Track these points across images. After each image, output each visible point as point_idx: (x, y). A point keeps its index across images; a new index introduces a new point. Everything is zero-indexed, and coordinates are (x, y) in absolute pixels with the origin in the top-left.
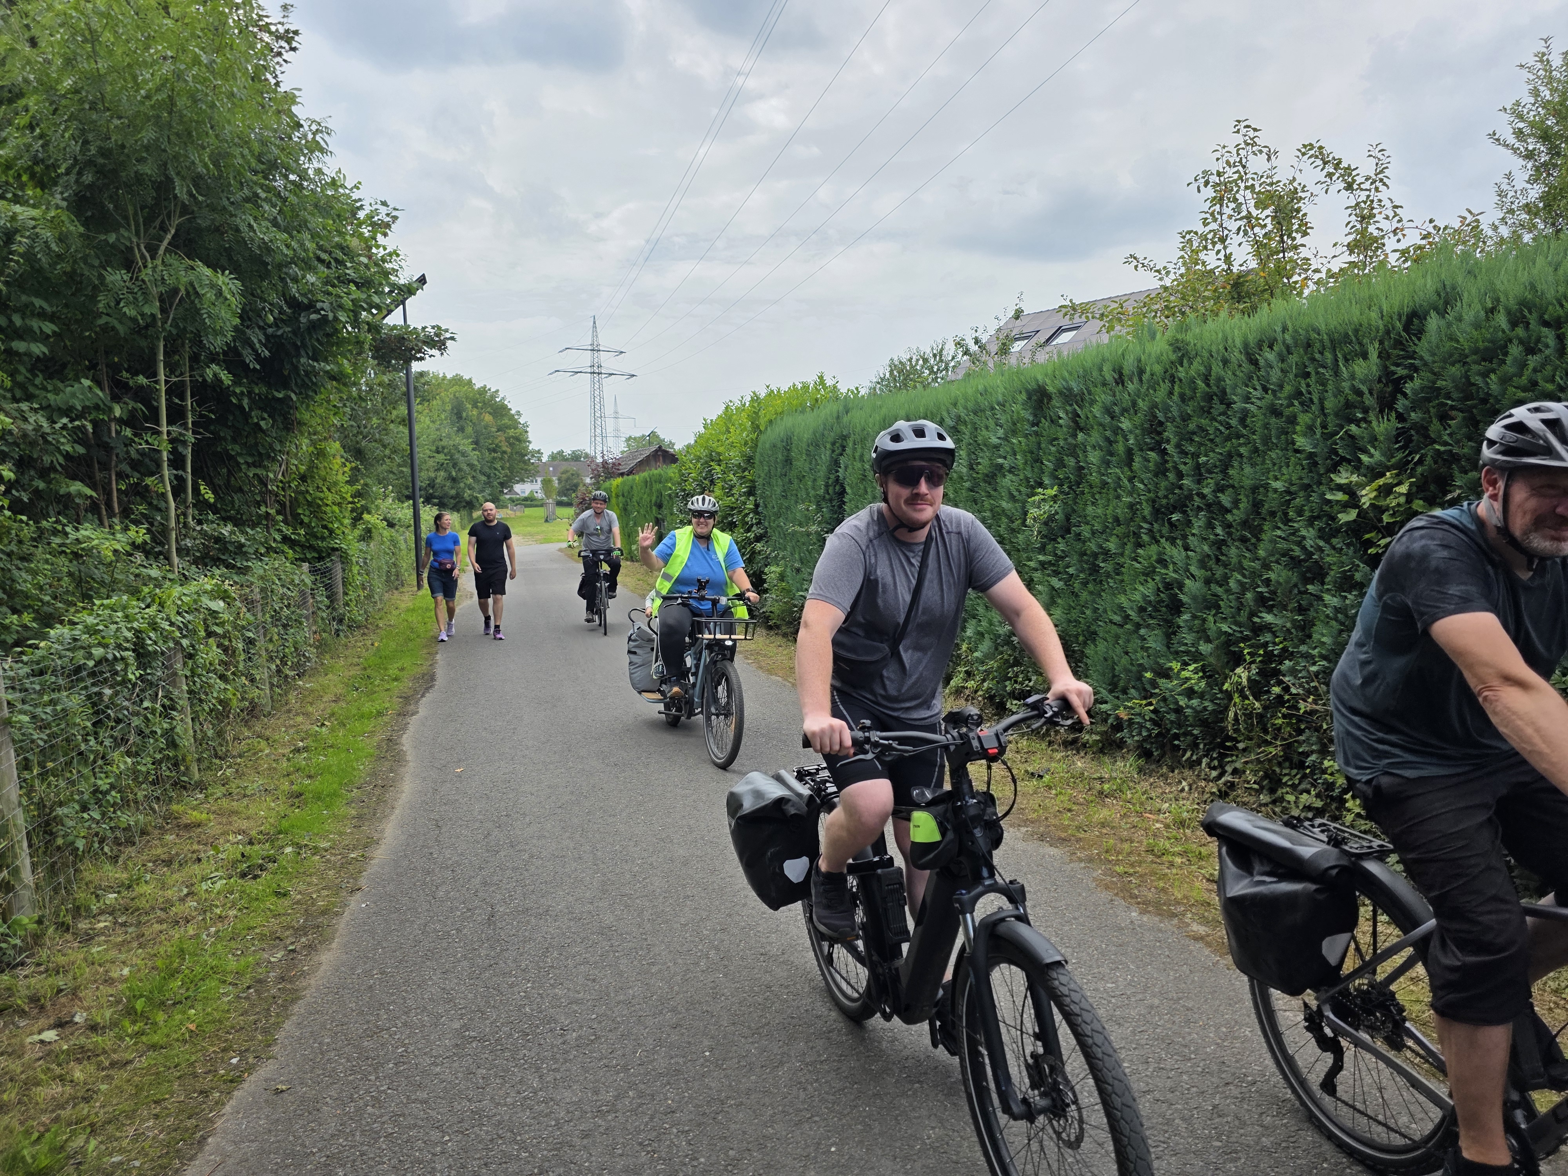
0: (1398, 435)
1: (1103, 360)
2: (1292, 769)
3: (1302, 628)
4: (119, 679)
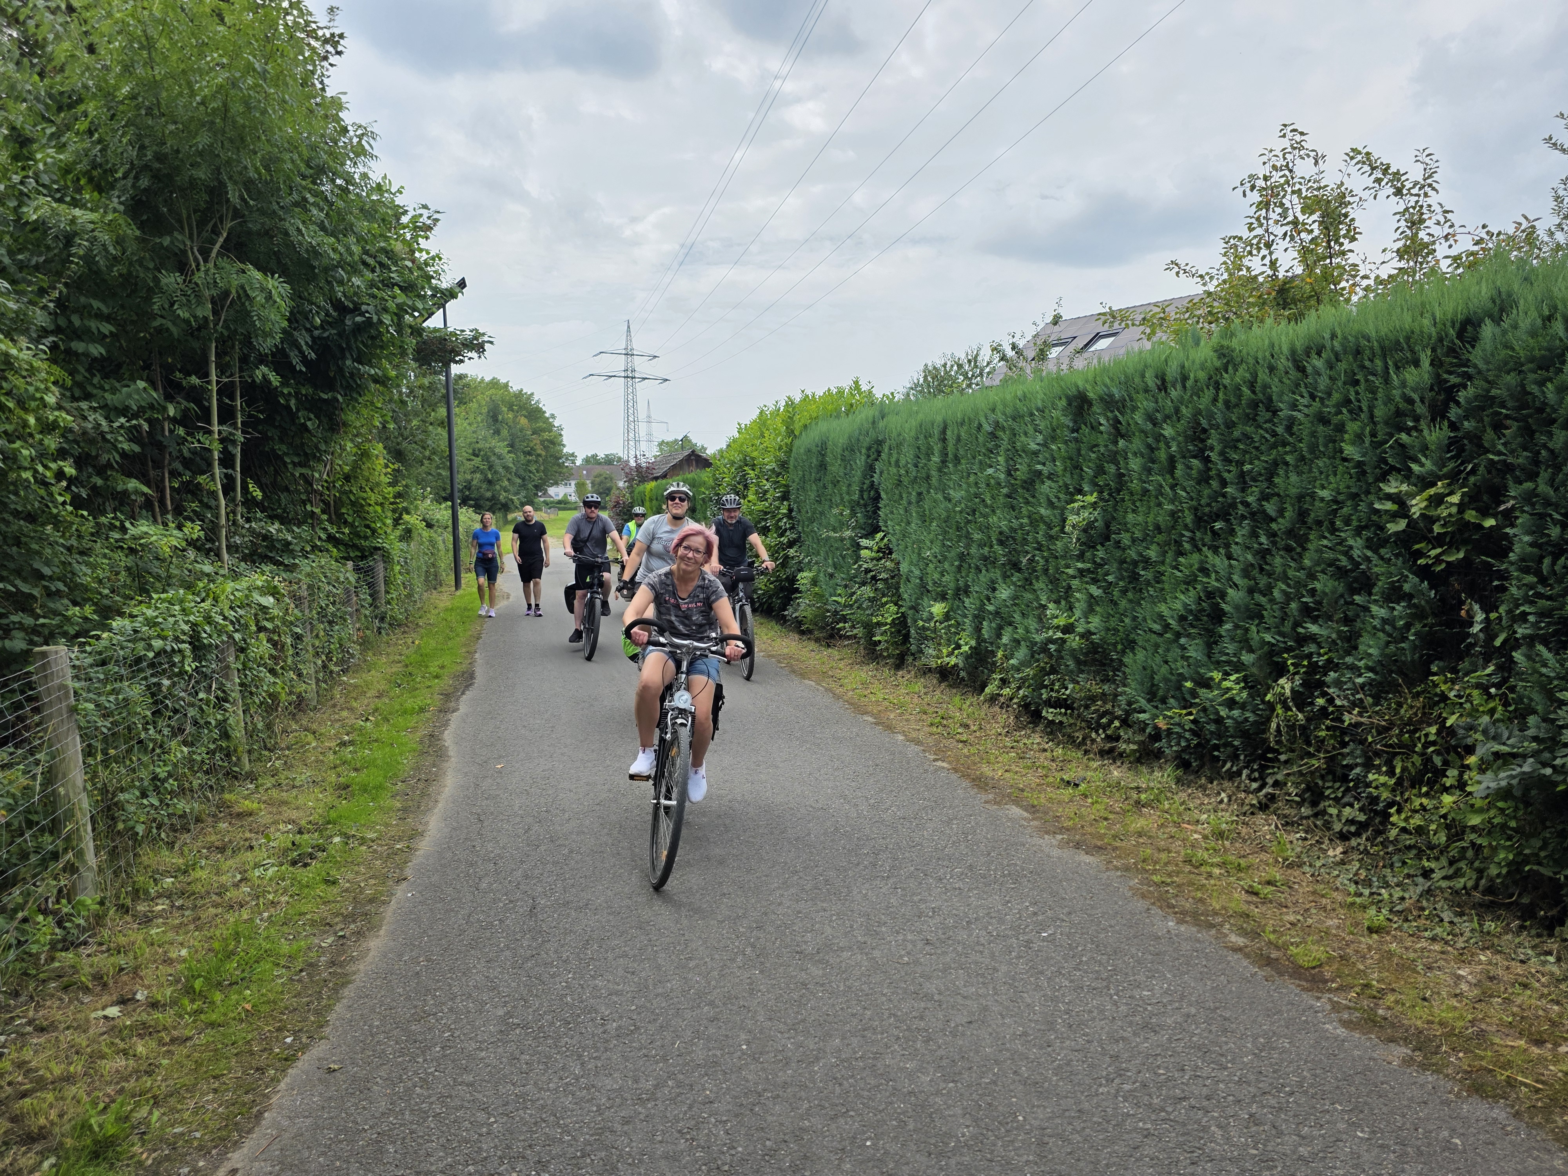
0: (1450, 444)
1: (1146, 366)
2: (1335, 782)
3: (1348, 639)
4: (176, 670)
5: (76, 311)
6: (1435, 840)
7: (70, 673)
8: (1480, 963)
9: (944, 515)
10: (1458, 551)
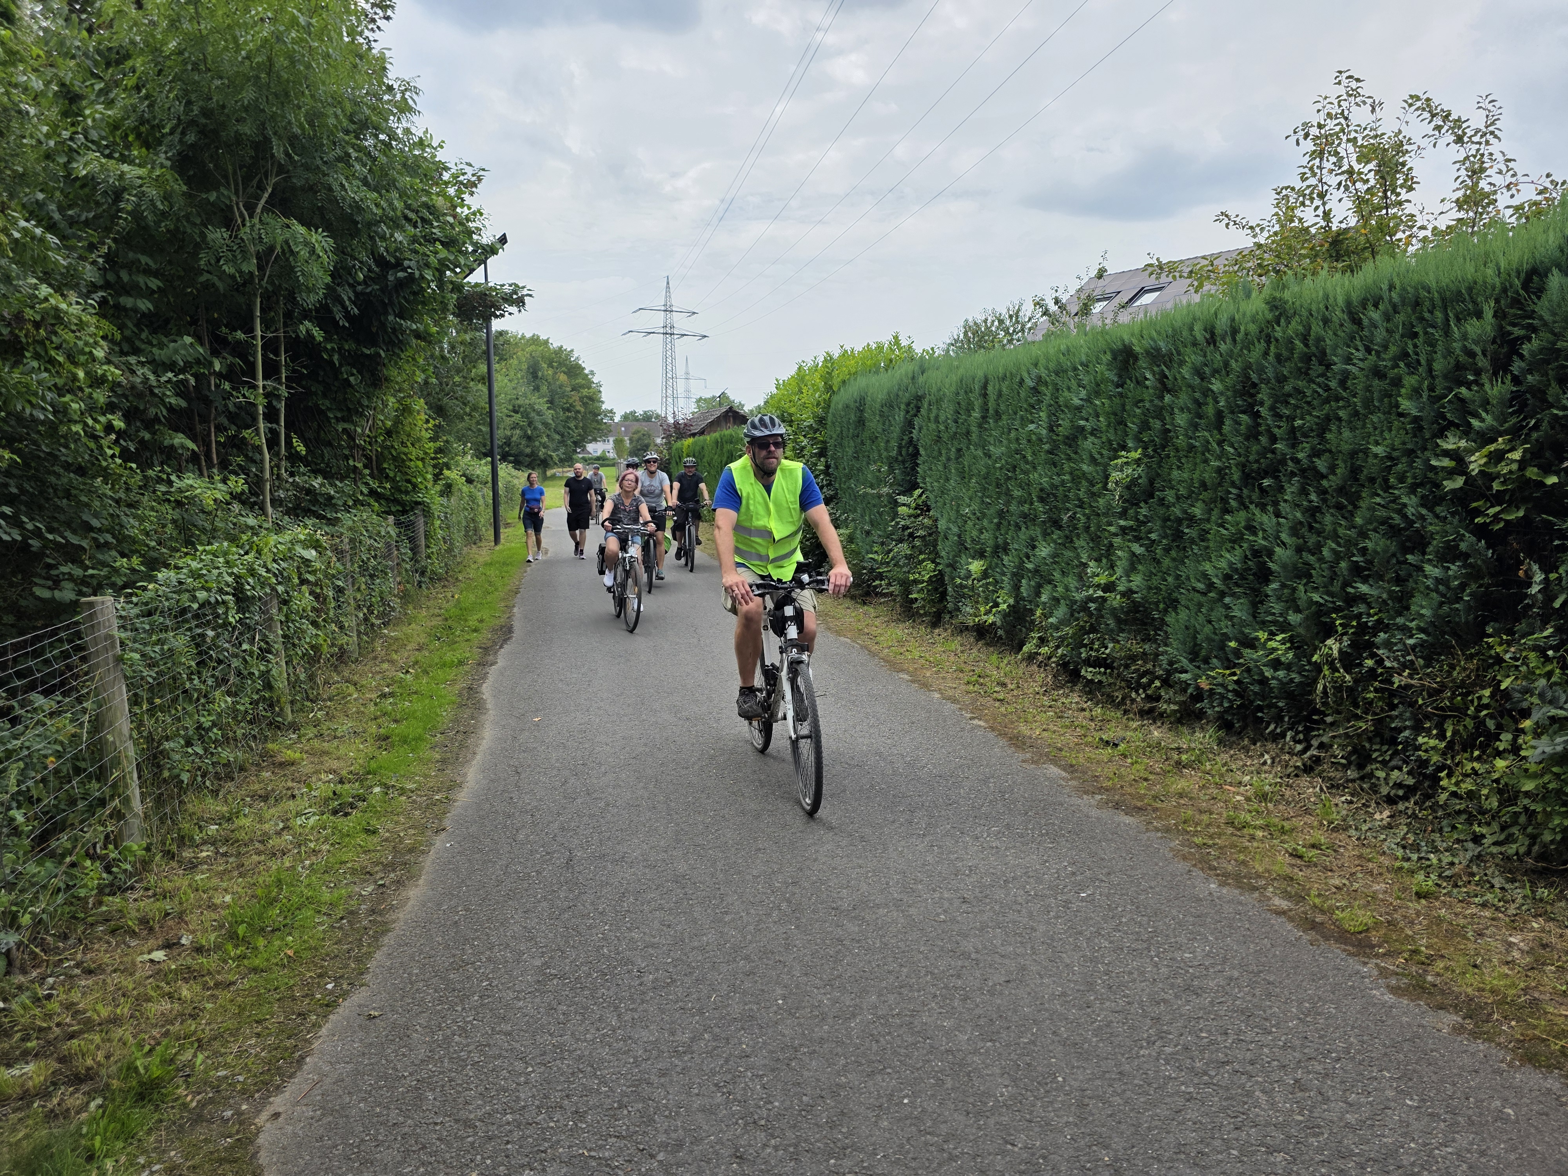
0: (1512, 399)
1: (1194, 319)
2: (1382, 744)
3: (1400, 600)
4: (220, 621)
5: (123, 267)
6: (1486, 805)
7: (116, 623)
8: (1532, 930)
9: (984, 471)
10: (1518, 509)
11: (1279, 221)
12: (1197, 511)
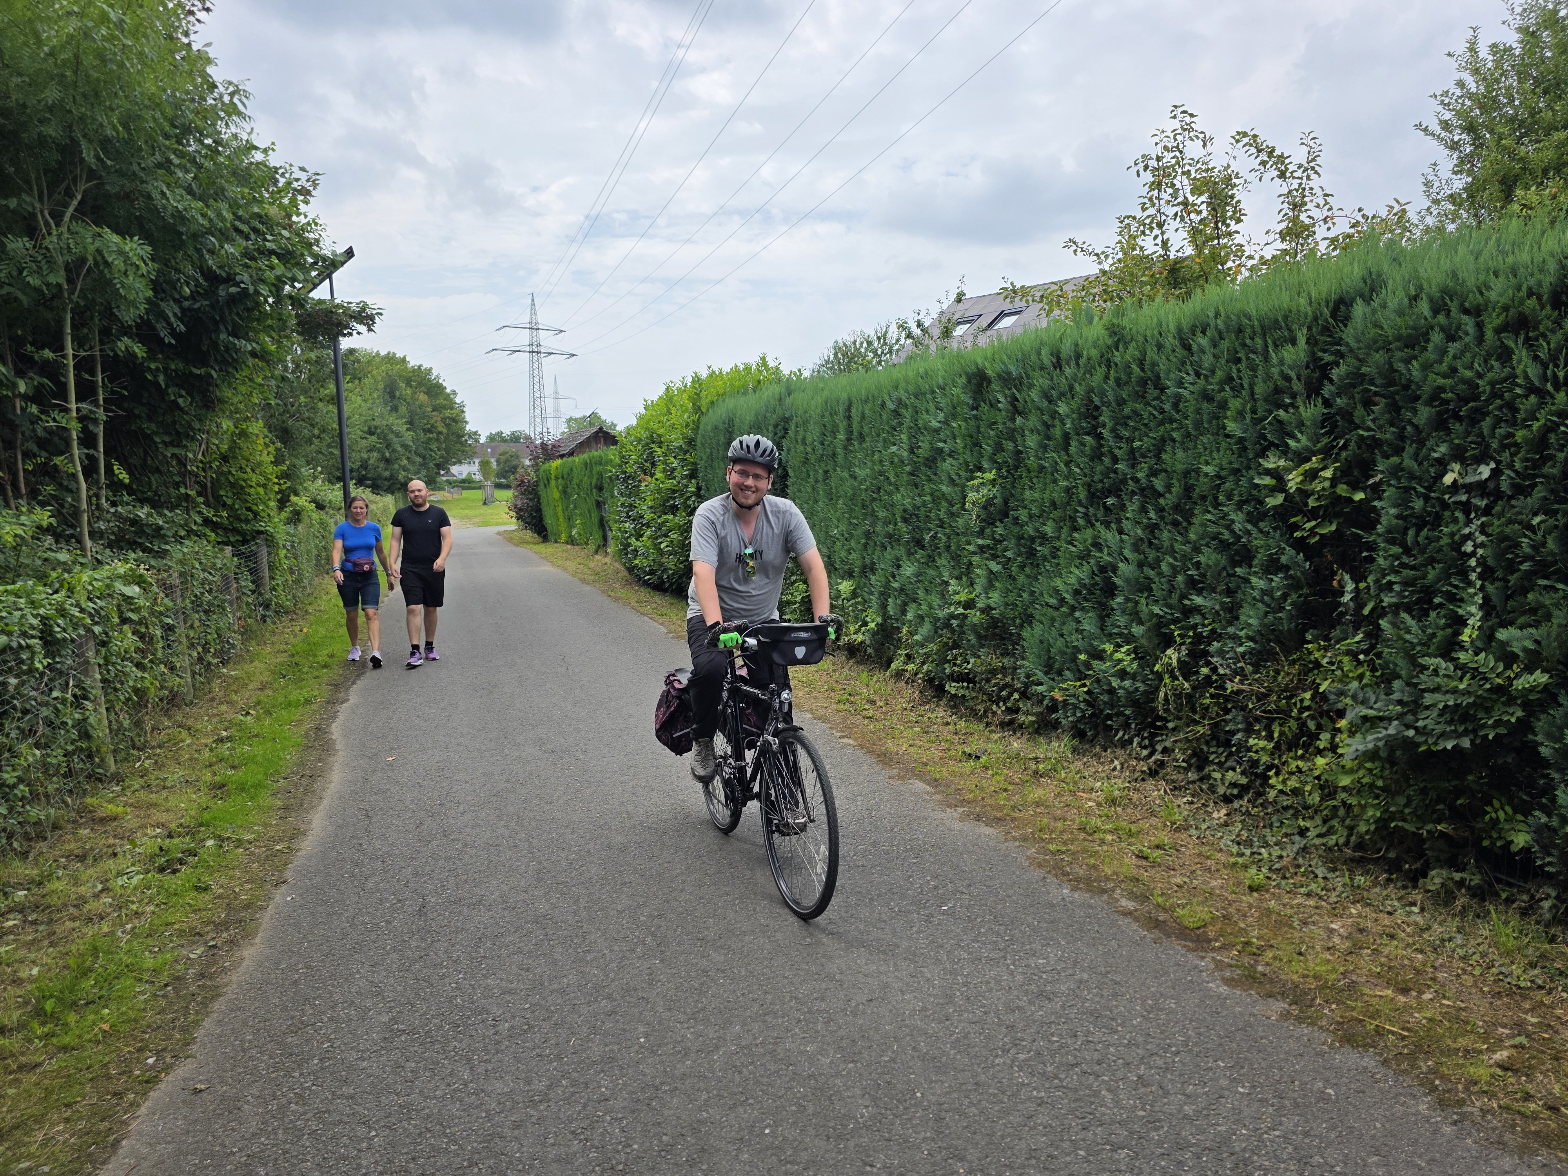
0: (1324, 421)
1: (1042, 344)
2: (1218, 747)
3: (1230, 610)
4: (25, 668)
6: (1310, 801)
8: (1351, 916)
9: (850, 492)
10: (1331, 523)
11: (1122, 249)
12: (1049, 529)
